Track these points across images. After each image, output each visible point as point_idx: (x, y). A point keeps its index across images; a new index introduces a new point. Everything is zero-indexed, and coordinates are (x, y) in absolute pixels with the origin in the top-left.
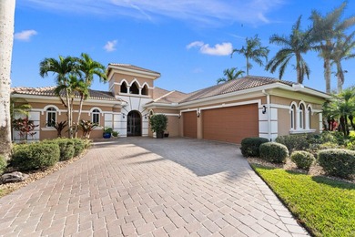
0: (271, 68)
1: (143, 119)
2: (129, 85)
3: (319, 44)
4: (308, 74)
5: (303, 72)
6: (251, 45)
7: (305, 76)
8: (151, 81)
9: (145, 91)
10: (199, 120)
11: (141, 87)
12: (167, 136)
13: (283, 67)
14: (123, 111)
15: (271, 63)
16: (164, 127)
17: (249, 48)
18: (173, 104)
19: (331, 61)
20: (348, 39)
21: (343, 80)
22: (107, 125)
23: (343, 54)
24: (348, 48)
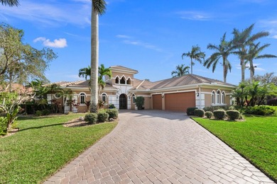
0: (207, 65)
1: (128, 99)
2: (120, 79)
3: (237, 50)
4: (230, 69)
5: (227, 67)
6: (194, 50)
7: (229, 70)
8: (132, 75)
9: (129, 82)
10: (163, 99)
11: (126, 79)
12: (143, 109)
13: (215, 64)
14: (117, 94)
15: (207, 61)
16: (143, 103)
17: (193, 52)
18: (147, 90)
19: (245, 61)
20: (256, 46)
21: (253, 72)
22: (110, 103)
23: (254, 55)
24: (256, 52)
